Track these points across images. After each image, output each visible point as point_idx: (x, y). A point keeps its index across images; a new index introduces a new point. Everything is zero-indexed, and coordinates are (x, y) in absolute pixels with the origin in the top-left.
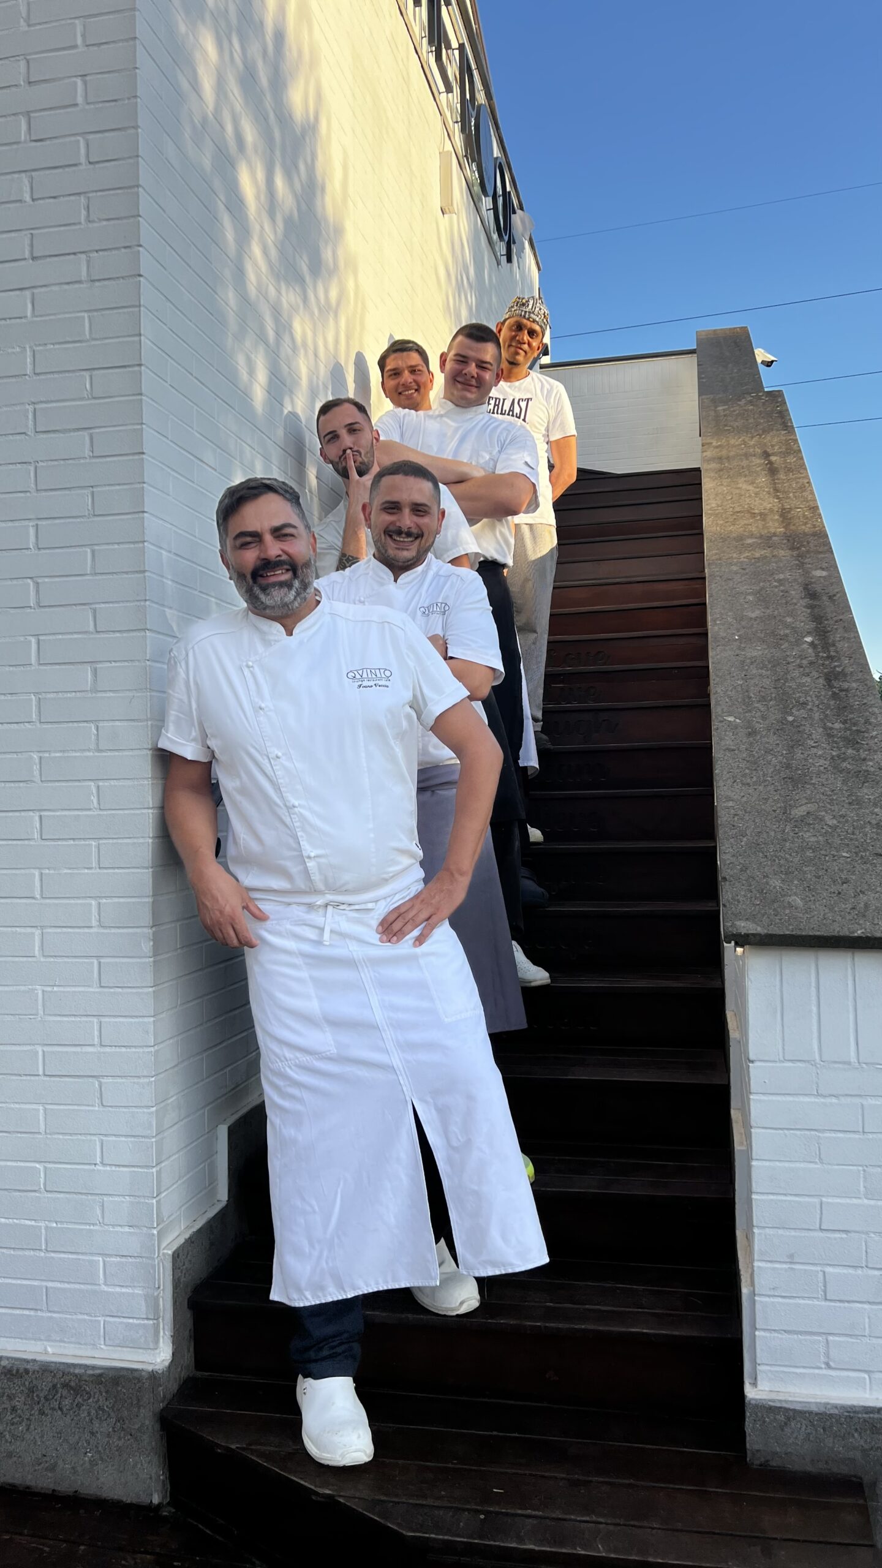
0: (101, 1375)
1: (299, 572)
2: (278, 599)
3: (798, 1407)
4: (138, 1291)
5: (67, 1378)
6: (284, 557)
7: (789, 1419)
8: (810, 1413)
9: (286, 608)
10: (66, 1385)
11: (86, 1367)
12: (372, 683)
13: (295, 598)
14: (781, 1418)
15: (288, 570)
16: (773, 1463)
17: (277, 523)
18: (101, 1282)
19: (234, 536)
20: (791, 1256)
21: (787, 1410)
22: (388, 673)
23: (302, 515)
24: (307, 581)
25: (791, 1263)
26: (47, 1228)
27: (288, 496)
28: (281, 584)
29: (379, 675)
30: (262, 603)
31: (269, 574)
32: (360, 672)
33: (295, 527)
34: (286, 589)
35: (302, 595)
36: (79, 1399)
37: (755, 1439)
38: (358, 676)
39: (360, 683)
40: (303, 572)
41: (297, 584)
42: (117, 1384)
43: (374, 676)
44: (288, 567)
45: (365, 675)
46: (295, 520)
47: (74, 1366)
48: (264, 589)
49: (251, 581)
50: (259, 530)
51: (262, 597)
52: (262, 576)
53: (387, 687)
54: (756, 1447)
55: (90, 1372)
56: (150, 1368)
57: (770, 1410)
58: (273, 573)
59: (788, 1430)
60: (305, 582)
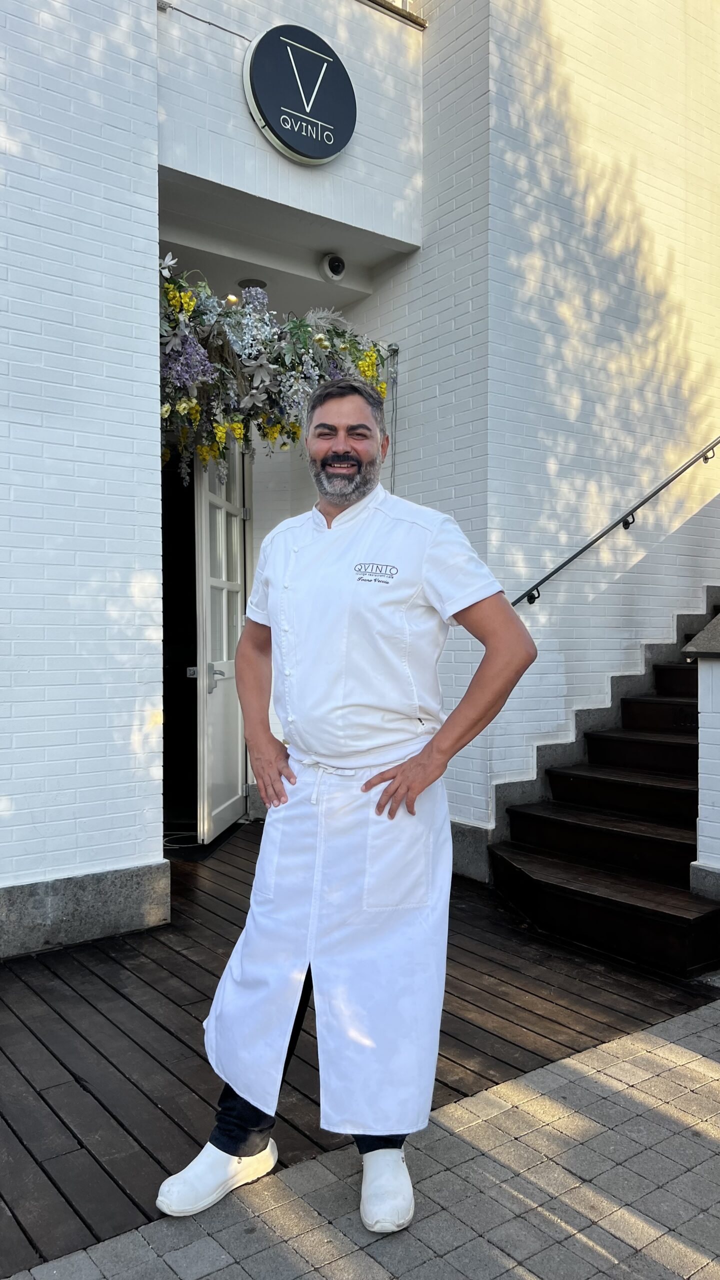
0: (470, 829)
1: (363, 469)
2: (338, 489)
3: (710, 870)
4: (483, 798)
5: (460, 829)
6: (353, 453)
7: (707, 874)
8: (715, 873)
9: (344, 497)
10: (460, 832)
11: (466, 825)
12: (373, 578)
13: (354, 491)
14: (704, 874)
15: (353, 465)
16: (700, 894)
17: (353, 422)
18: (472, 793)
19: (315, 426)
20: (713, 803)
21: (706, 871)
22: (394, 571)
23: (381, 422)
24: (368, 477)
25: (713, 806)
26: (456, 770)
27: (371, 400)
28: (343, 477)
29: (383, 572)
30: (325, 489)
31: (336, 465)
32: (367, 566)
33: (369, 429)
34: (347, 482)
35: (361, 489)
36: (464, 838)
37: (693, 883)
38: (363, 570)
39: (362, 576)
40: (366, 469)
41: (358, 478)
42: (475, 833)
43: (378, 571)
44: (355, 463)
45: (369, 570)
46: (371, 423)
47: (462, 824)
48: (330, 477)
49: (320, 469)
50: (336, 426)
51: (325, 483)
52: (330, 465)
53: (388, 583)
54: (694, 886)
55: (467, 828)
56: (485, 828)
57: (699, 870)
58: (339, 466)
59: (706, 880)
60: (366, 478)
